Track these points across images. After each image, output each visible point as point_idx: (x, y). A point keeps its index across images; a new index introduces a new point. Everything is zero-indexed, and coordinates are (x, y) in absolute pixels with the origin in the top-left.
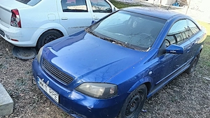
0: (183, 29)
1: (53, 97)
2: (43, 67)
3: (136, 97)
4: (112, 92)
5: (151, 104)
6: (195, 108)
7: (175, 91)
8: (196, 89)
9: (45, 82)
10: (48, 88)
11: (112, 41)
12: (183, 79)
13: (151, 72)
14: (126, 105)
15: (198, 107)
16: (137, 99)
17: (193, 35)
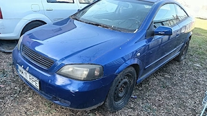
0: (171, 17)
1: (34, 84)
2: (23, 53)
3: (124, 80)
4: (97, 73)
5: (142, 90)
6: (187, 93)
7: (165, 78)
8: (187, 75)
9: (25, 68)
10: (28, 75)
11: (97, 25)
12: (174, 67)
13: (139, 54)
14: (113, 88)
15: (190, 92)
16: (125, 83)
17: (180, 22)
